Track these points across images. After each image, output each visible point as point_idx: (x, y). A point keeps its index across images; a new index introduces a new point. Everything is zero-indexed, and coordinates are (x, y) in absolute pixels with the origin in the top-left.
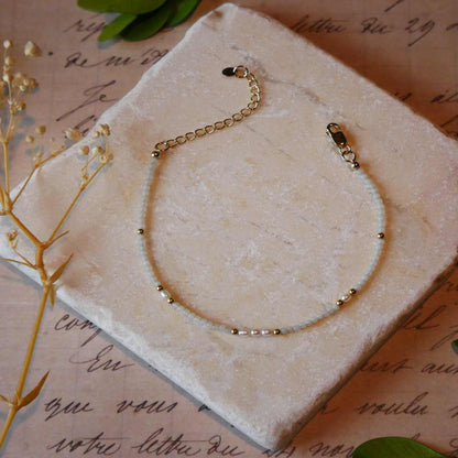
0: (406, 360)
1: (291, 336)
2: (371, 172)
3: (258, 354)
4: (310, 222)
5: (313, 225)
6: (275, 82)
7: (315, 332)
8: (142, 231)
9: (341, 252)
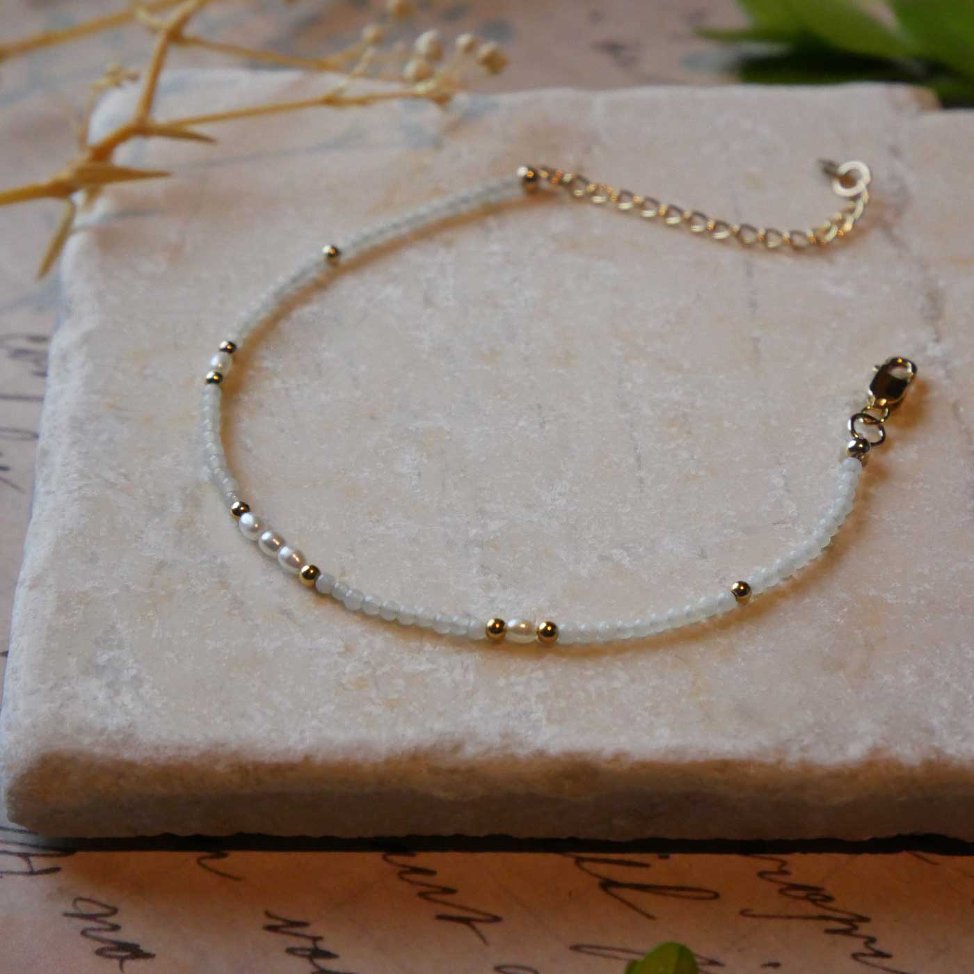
0: (496, 919)
1: (327, 608)
2: (872, 490)
3: (224, 585)
4: (642, 474)
5: (641, 481)
6: (895, 241)
7: (380, 640)
8: (335, 254)
9: (626, 561)
